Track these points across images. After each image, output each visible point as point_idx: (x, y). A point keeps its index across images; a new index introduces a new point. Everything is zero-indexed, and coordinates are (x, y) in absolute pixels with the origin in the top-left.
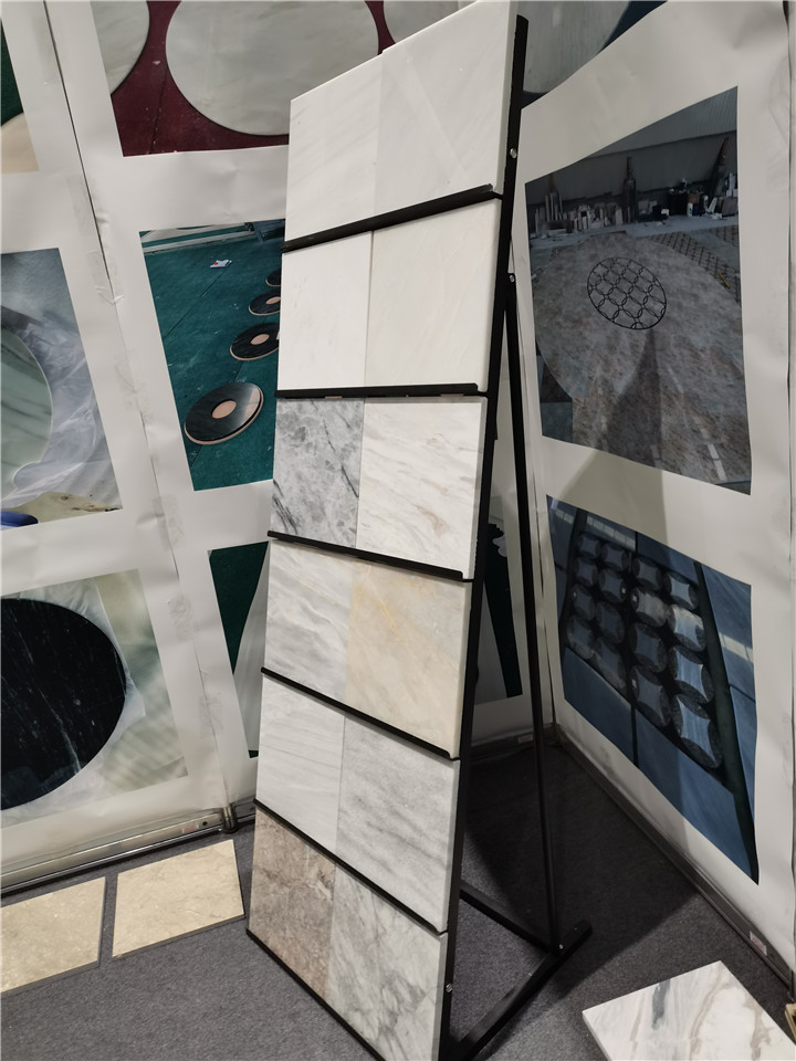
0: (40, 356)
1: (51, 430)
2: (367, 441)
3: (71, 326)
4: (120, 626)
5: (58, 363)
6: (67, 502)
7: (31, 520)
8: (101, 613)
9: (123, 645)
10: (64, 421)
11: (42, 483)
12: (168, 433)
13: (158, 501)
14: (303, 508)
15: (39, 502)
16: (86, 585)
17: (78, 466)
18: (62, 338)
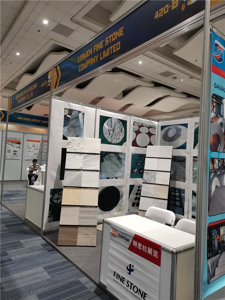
0: (122, 162)
1: (121, 169)
2: (157, 175)
3: (125, 160)
4: (121, 192)
5: (123, 163)
6: (120, 177)
7: (117, 178)
8: (120, 190)
9: (121, 194)
10: (122, 169)
11: (119, 175)
12: (129, 172)
13: (127, 179)
14: (148, 180)
15: (118, 176)
16: (120, 186)
17: (122, 174)
18: (124, 161)
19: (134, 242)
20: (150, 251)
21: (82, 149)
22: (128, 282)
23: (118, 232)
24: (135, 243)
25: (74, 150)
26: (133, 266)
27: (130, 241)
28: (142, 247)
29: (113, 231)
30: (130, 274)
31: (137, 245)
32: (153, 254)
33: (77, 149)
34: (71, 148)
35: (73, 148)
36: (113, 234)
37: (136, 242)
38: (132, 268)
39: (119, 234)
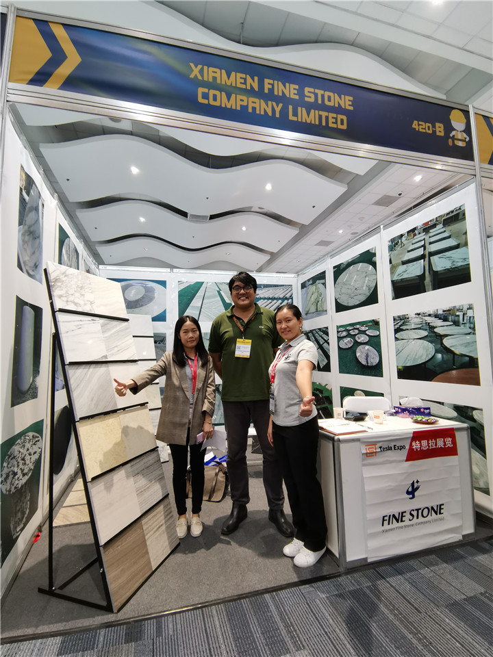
19: (414, 444)
20: (440, 443)
21: (91, 303)
22: (412, 512)
23: (379, 445)
24: (416, 445)
25: (76, 304)
26: (418, 482)
27: (407, 447)
28: (428, 444)
29: (368, 447)
30: (413, 497)
31: (421, 445)
32: (445, 445)
33: (82, 303)
34: (65, 299)
35: (71, 298)
36: (369, 453)
37: (417, 442)
38: (416, 485)
39: (380, 447)
